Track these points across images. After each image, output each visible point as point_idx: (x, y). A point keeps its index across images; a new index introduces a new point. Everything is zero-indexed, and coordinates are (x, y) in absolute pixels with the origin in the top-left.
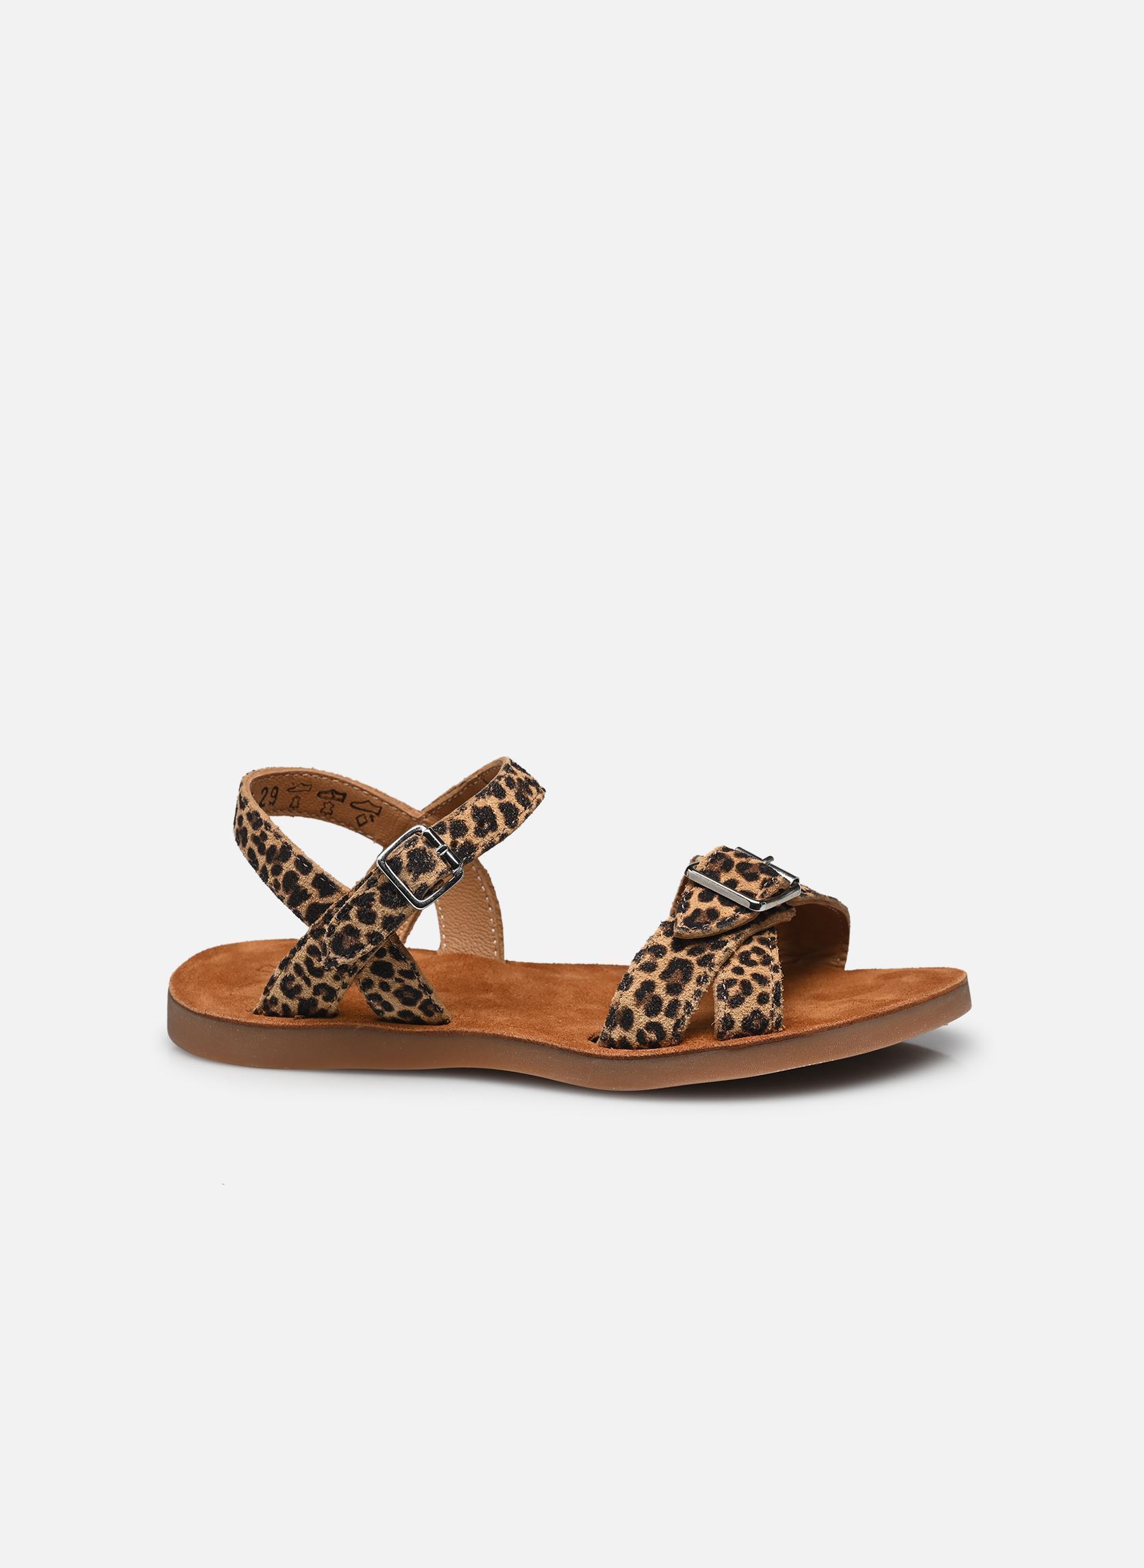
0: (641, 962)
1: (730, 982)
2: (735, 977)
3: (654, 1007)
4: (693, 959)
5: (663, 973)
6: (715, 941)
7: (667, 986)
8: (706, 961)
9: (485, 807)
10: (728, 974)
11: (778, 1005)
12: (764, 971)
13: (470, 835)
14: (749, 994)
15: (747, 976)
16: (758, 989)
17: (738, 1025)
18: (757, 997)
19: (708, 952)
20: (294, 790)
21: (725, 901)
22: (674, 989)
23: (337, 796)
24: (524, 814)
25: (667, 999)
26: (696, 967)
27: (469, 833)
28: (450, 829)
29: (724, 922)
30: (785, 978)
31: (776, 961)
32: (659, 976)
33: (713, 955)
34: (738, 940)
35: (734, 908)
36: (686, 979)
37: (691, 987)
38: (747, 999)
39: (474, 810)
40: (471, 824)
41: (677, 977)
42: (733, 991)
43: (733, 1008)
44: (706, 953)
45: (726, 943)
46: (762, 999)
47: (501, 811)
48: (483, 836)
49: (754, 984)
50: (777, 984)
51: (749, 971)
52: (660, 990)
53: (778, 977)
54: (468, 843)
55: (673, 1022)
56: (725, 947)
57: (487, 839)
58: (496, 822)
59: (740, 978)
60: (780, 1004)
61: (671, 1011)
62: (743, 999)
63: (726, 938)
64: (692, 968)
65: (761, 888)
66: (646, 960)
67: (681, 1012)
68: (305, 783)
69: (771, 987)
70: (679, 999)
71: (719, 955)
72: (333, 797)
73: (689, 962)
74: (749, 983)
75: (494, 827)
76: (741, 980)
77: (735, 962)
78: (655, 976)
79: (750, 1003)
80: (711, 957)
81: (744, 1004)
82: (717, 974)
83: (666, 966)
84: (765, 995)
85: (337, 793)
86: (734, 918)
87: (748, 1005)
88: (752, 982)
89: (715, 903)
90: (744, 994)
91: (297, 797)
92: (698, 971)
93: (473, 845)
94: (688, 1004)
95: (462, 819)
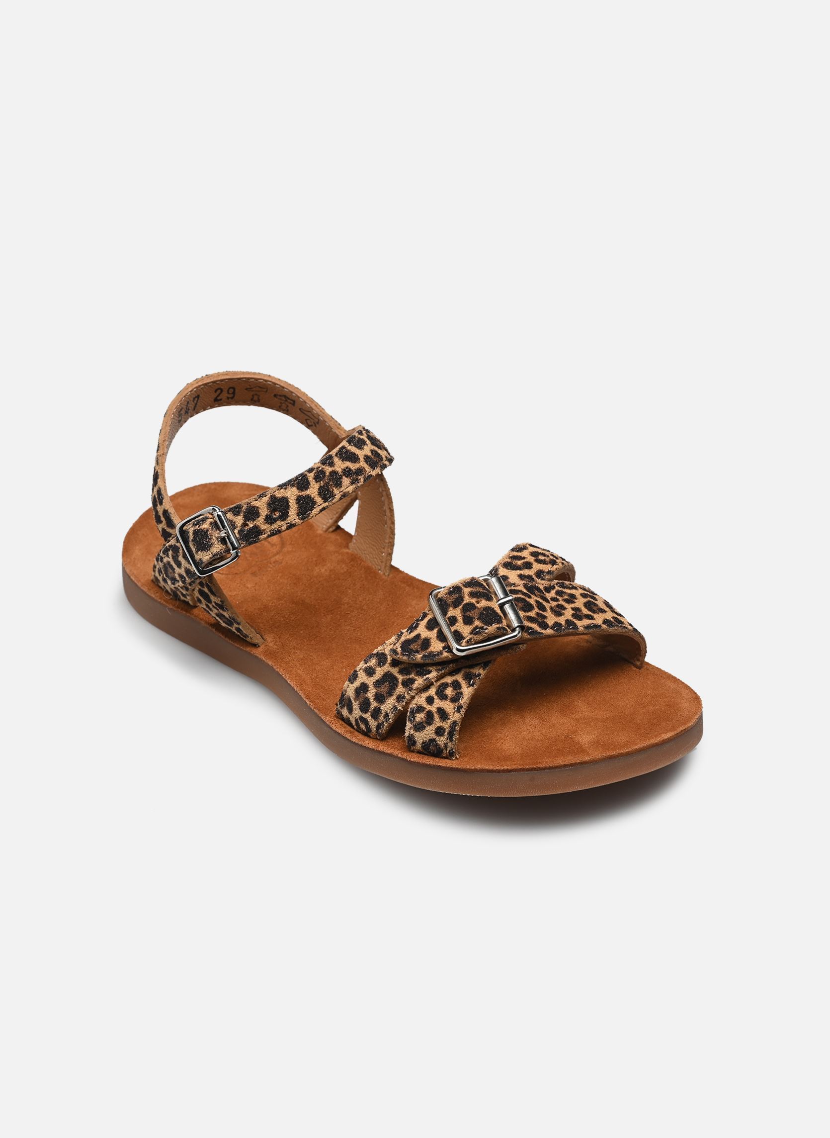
0: (368, 665)
1: (420, 709)
2: (425, 706)
3: (365, 706)
4: (400, 678)
5: (377, 681)
6: (421, 669)
7: (376, 694)
8: (407, 684)
9: (283, 497)
10: (421, 700)
11: (451, 740)
12: (448, 706)
13: (260, 522)
14: (430, 725)
15: (433, 709)
16: (437, 722)
17: (419, 746)
18: (436, 729)
19: (412, 676)
20: (252, 390)
21: (441, 637)
22: (380, 698)
23: (289, 401)
24: (321, 507)
25: (374, 704)
26: (400, 686)
27: (259, 519)
28: (245, 512)
29: (432, 655)
30: (464, 720)
31: (464, 700)
32: (374, 682)
33: (415, 680)
34: (441, 672)
35: (443, 645)
36: (390, 694)
37: (391, 702)
38: (428, 728)
39: (272, 499)
40: (264, 512)
41: (384, 689)
42: (420, 717)
43: (416, 731)
44: (411, 676)
45: (430, 672)
46: (439, 731)
47: (297, 503)
48: (271, 524)
49: (437, 717)
50: (455, 723)
51: (438, 703)
52: (371, 694)
53: (457, 717)
54: (256, 527)
55: (376, 723)
56: (427, 676)
57: (275, 526)
58: (288, 512)
59: (428, 707)
60: (453, 740)
61: (376, 713)
62: (425, 727)
63: (431, 668)
64: (397, 686)
65: (471, 633)
66: (371, 664)
67: (382, 718)
68: (261, 386)
69: (449, 724)
70: (381, 708)
71: (419, 682)
72: (286, 400)
73: (396, 679)
74: (433, 715)
75: (284, 516)
76: (428, 709)
77: (432, 691)
78: (370, 681)
79: (429, 732)
80: (412, 681)
81: (425, 732)
82: (413, 698)
83: (381, 676)
84: (442, 729)
85: (289, 399)
86: (441, 653)
87: (427, 733)
88: (435, 715)
89: (433, 634)
90: (426, 723)
91: (256, 394)
92: (400, 689)
93: (260, 530)
94: (387, 715)
95: (257, 505)
